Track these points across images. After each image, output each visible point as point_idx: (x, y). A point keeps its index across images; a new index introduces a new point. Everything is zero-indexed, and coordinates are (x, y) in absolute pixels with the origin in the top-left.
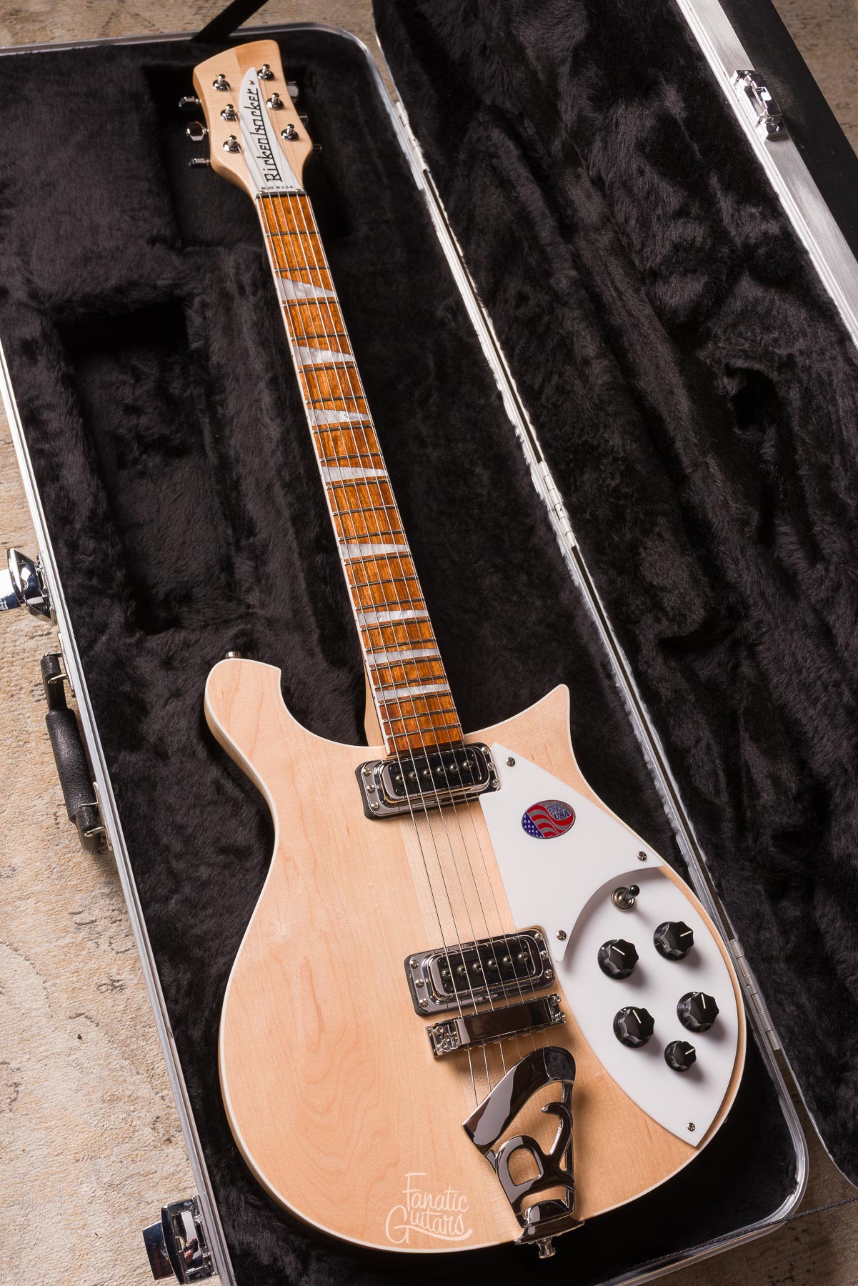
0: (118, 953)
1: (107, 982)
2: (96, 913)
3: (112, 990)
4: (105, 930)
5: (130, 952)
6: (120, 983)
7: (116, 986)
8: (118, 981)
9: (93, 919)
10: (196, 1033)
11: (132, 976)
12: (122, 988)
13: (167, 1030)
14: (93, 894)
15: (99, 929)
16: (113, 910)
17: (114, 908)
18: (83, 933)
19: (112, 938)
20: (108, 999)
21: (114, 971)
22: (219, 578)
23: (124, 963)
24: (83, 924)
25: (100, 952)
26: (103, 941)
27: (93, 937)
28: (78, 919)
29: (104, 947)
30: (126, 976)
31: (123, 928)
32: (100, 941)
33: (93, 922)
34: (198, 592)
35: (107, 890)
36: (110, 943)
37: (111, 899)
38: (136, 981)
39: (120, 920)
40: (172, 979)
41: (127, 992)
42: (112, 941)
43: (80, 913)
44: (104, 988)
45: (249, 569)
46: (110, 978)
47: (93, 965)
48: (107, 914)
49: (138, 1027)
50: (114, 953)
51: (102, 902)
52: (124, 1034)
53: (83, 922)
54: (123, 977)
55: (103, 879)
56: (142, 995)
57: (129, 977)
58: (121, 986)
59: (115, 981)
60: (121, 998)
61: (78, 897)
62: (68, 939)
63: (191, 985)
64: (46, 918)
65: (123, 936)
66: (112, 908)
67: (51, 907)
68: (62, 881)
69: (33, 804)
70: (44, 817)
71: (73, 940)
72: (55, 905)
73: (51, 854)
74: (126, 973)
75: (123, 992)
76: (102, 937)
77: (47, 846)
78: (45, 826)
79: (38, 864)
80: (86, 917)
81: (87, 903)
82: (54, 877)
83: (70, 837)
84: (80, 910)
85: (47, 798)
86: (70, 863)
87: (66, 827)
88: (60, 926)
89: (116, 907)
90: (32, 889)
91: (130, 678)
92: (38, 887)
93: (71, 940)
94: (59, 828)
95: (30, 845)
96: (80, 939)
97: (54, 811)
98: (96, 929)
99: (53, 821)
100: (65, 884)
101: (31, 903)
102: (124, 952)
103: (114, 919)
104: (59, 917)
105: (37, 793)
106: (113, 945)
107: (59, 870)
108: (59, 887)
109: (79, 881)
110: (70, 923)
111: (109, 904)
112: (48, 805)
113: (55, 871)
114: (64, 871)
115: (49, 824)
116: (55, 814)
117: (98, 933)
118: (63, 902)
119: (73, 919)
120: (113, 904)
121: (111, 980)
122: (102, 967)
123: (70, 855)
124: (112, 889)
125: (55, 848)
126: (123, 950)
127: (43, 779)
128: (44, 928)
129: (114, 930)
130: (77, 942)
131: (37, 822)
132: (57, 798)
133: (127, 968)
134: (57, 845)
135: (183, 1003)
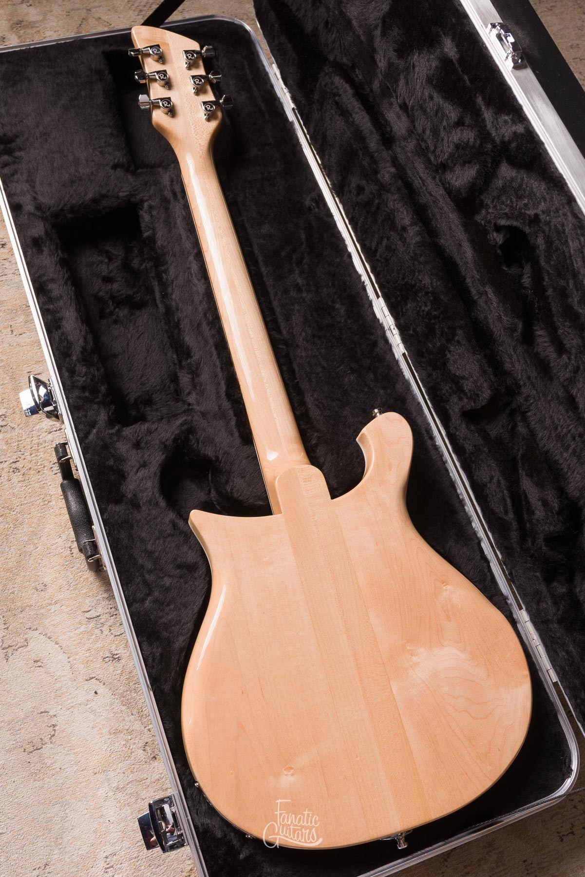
0: (115, 636)
1: (109, 655)
2: (100, 610)
3: (113, 661)
4: (106, 621)
5: (123, 635)
6: (118, 656)
7: (115, 658)
8: (117, 654)
9: (98, 614)
10: (167, 687)
11: (126, 651)
12: (119, 659)
13: (148, 686)
14: (97, 598)
15: (102, 621)
16: (111, 608)
17: (111, 606)
18: (92, 624)
19: (111, 626)
20: (111, 667)
21: (113, 648)
22: (169, 387)
23: (119, 643)
24: (91, 618)
25: (103, 636)
26: (105, 629)
27: (98, 626)
28: (88, 615)
29: (106, 632)
30: (121, 651)
31: (118, 620)
32: (104, 629)
33: (98, 616)
34: (156, 397)
35: (105, 596)
36: (110, 630)
37: (108, 601)
38: (128, 654)
39: (116, 615)
40: (149, 653)
41: (123, 661)
42: (111, 628)
43: (89, 611)
44: (107, 660)
45: (188, 380)
46: (111, 652)
47: (100, 644)
48: (107, 611)
49: (131, 684)
50: (113, 636)
51: (104, 603)
52: (122, 689)
53: (91, 617)
54: (119, 652)
55: (103, 589)
56: (132, 663)
57: (123, 652)
58: (119, 657)
59: (114, 655)
60: (119, 665)
61: (88, 600)
62: (82, 629)
63: (161, 656)
64: (68, 616)
65: (118, 625)
66: (110, 606)
67: (70, 609)
68: (77, 591)
69: (56, 541)
70: (63, 550)
71: (86, 629)
72: (73, 607)
73: (69, 573)
74: (121, 649)
75: (120, 661)
76: (104, 626)
77: (66, 569)
78: (64, 555)
79: (61, 581)
80: (93, 614)
81: (93, 604)
82: (71, 589)
83: (80, 562)
84: (89, 609)
85: (64, 537)
86: (81, 579)
87: (78, 555)
88: (77, 620)
89: (113, 606)
90: (58, 598)
91: (113, 456)
92: (62, 596)
93: (84, 630)
94: (73, 556)
95: (55, 569)
96: (90, 628)
97: (69, 545)
98: (100, 621)
99: (69, 552)
100: (78, 593)
101: (58, 605)
102: (119, 635)
103: (111, 614)
104: (75, 614)
105: (58, 534)
106: (112, 631)
107: (74, 584)
108: (74, 595)
109: (87, 590)
110: (82, 618)
111: (108, 604)
112: (65, 542)
113: (72, 584)
114: (77, 584)
115: (66, 554)
116: (70, 547)
117: (102, 624)
118: (78, 605)
119: (85, 615)
120: (110, 604)
121: (112, 654)
122: (106, 646)
123: (81, 574)
124: (110, 594)
125: (71, 570)
126: (119, 634)
127: (61, 525)
128: (67, 622)
129: (112, 621)
130: (89, 630)
131: (59, 554)
132: (71, 537)
133: (122, 646)
134: (72, 568)
135: (157, 668)
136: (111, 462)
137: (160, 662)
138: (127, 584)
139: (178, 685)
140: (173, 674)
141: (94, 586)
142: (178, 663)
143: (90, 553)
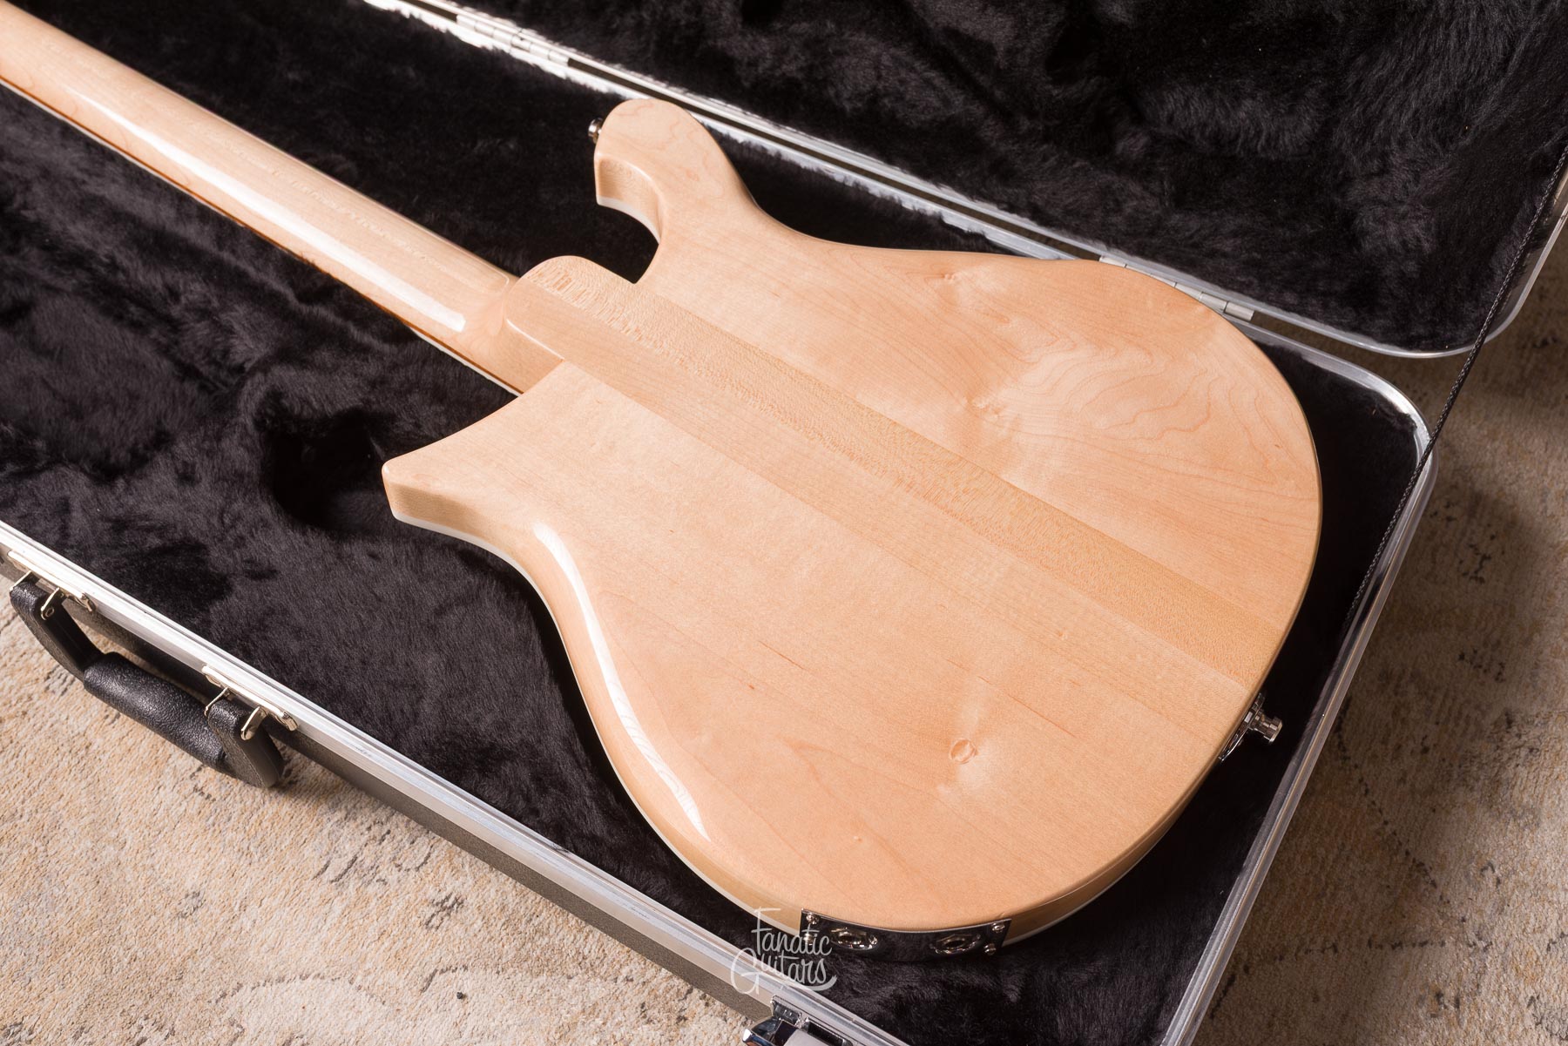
0: (418, 869)
1: (433, 910)
2: (348, 849)
3: (449, 914)
4: (377, 858)
5: (433, 856)
6: (452, 899)
7: (449, 906)
8: (447, 898)
9: (350, 857)
11: (460, 880)
12: (459, 903)
13: (555, 850)
14: (325, 832)
15: (368, 863)
16: (369, 829)
17: (367, 825)
18: (352, 884)
19: (394, 858)
20: (453, 927)
21: (431, 893)
22: (183, 393)
23: (436, 874)
24: (341, 876)
25: (393, 886)
26: (387, 871)
27: (369, 877)
28: (330, 874)
29: (394, 876)
30: (452, 886)
31: (399, 838)
32: (382, 875)
33: (353, 862)
34: (169, 425)
35: (340, 815)
36: (398, 866)
37: (355, 819)
38: (471, 882)
39: (389, 832)
40: (505, 794)
41: (471, 901)
42: (398, 862)
43: (326, 867)
44: (435, 921)
46: (432, 903)
47: (397, 906)
48: (364, 839)
49: (521, 928)
50: (413, 873)
51: (345, 831)
52: (509, 951)
53: (340, 872)
54: (449, 889)
55: (323, 808)
56: (493, 890)
57: (458, 883)
58: (456, 900)
59: (443, 902)
60: (469, 913)
61: (308, 851)
62: (338, 908)
63: (536, 779)
64: (288, 909)
65: (407, 846)
66: (363, 828)
67: (283, 893)
68: (272, 852)
69: (157, 801)
70: (185, 804)
71: (346, 903)
72: (286, 886)
73: (230, 835)
74: (449, 884)
75: (465, 904)
76: (381, 867)
77: (217, 832)
78: (195, 812)
79: (223, 860)
80: (339, 864)
81: (325, 848)
82: (256, 858)
83: (238, 798)
84: (325, 862)
85: (168, 781)
86: (265, 824)
87: (223, 791)
88: (314, 902)
89: (370, 822)
90: (241, 895)
92: (247, 885)
93: (343, 906)
94: (214, 800)
95: (193, 850)
96: (354, 893)
97: (191, 787)
98: (365, 866)
99: (199, 799)
100: (278, 853)
101: (254, 910)
102: (425, 862)
103: (379, 838)
104: (302, 894)
105: (151, 787)
106: (404, 866)
107: (257, 843)
108: (272, 862)
109: (293, 833)
110: (324, 888)
111: (357, 827)
112: (177, 788)
113: (252, 849)
114: (263, 839)
115: (196, 806)
116: (195, 789)
117: (372, 868)
118: (293, 874)
119: (325, 880)
120: (362, 823)
121: (437, 904)
122: (411, 900)
123: (255, 817)
124: (346, 807)
125: (230, 825)
126: (422, 860)
127: (145, 767)
128: (295, 923)
129: (389, 849)
130: (353, 900)
131: (181, 818)
132: (183, 771)
133: (446, 876)
134: (229, 819)
135: (546, 805)
136: (154, 541)
137: (543, 791)
138: (358, 711)
139: (613, 802)
140: (587, 792)
141: (300, 818)
142: (580, 766)
143: (233, 719)
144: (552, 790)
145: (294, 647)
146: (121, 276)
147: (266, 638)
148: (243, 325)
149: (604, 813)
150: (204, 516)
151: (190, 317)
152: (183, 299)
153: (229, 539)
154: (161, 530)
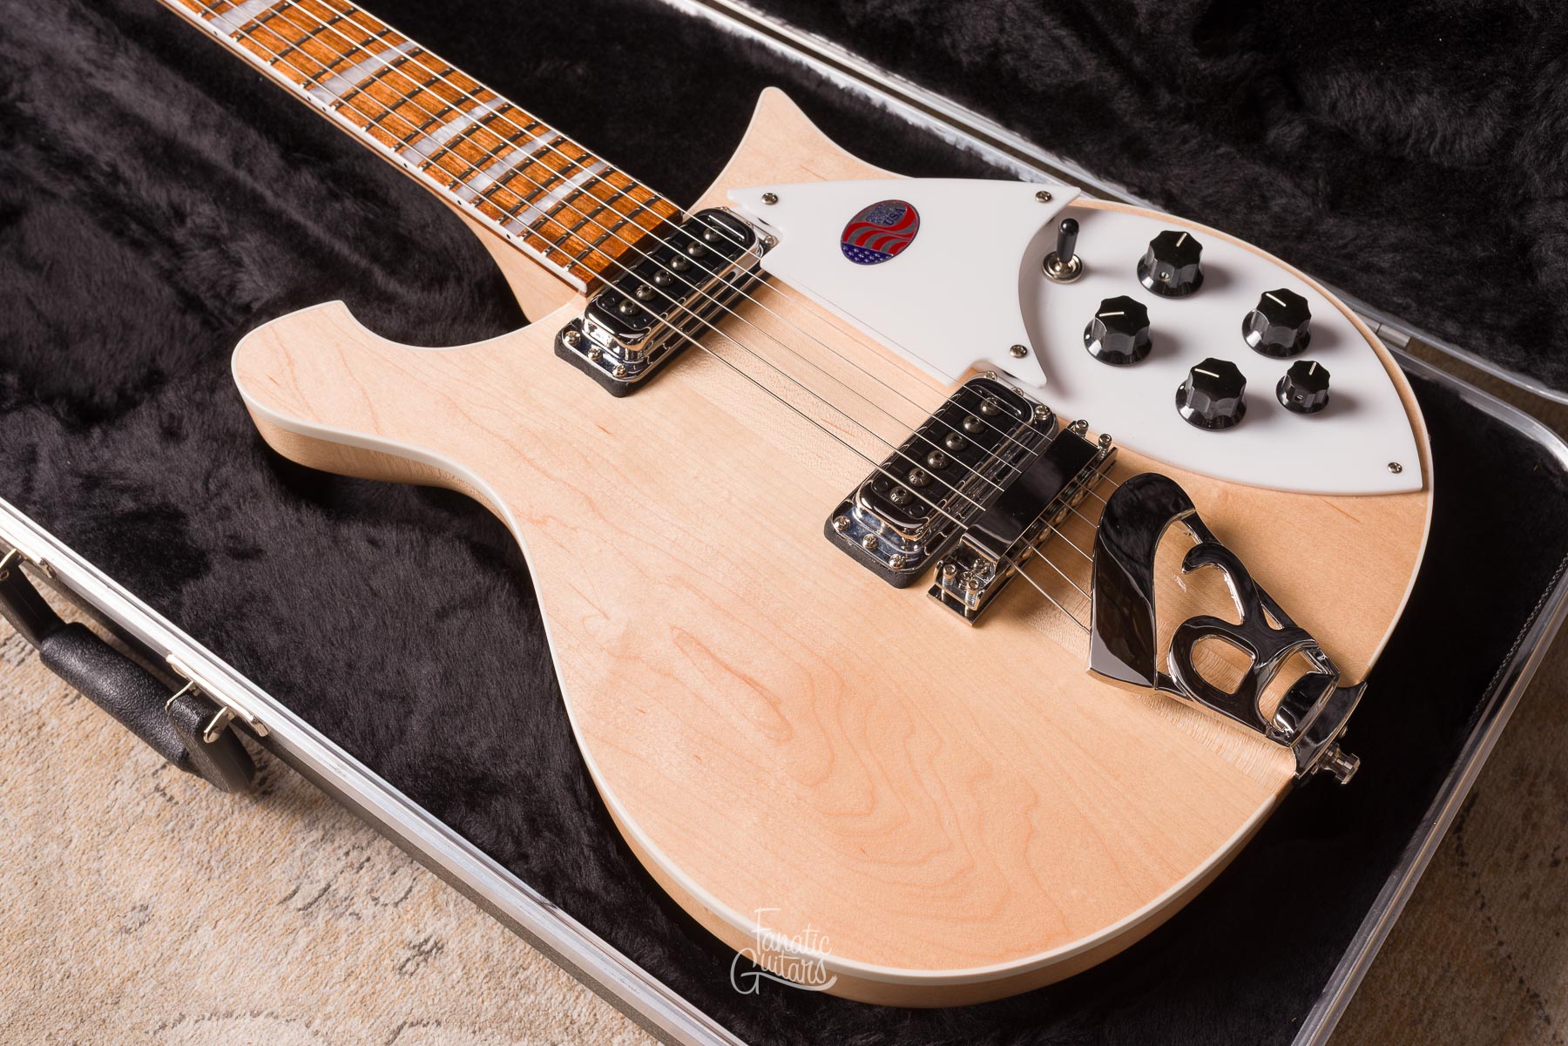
0: (396, 904)
1: (409, 954)
2: (322, 875)
3: (426, 960)
4: (353, 888)
5: (415, 890)
6: (431, 943)
7: (427, 951)
8: (426, 941)
9: (323, 885)
10: (592, 877)
11: (444, 920)
12: (439, 947)
13: (542, 904)
14: (298, 853)
15: (342, 893)
16: (347, 854)
17: (345, 850)
18: (322, 915)
19: (372, 890)
20: (429, 976)
21: (409, 933)
22: (184, 327)
23: (417, 911)
24: (311, 904)
25: (367, 922)
26: (362, 905)
27: (341, 909)
28: (298, 901)
29: (368, 910)
30: (433, 926)
31: (379, 867)
32: (356, 908)
33: (325, 890)
35: (316, 835)
36: (375, 899)
37: (333, 842)
38: (454, 923)
39: (368, 859)
40: (494, 833)
41: (452, 946)
42: (375, 895)
43: (295, 892)
44: (410, 967)
46: (409, 945)
47: (369, 946)
48: (340, 865)
50: (390, 908)
51: (319, 852)
53: (309, 900)
54: (429, 930)
55: (299, 824)
56: (478, 935)
57: (439, 924)
58: (436, 944)
59: (421, 945)
60: (449, 960)
61: (276, 872)
62: (303, 940)
63: (530, 820)
64: (245, 935)
65: (388, 877)
66: (341, 852)
67: (242, 916)
68: (235, 868)
69: (112, 797)
70: (143, 804)
71: (312, 935)
72: (247, 910)
73: (189, 845)
74: (430, 924)
75: (445, 950)
76: (355, 899)
77: (175, 840)
78: (153, 814)
79: (179, 872)
80: (309, 891)
81: (296, 871)
82: (216, 874)
83: (204, 803)
84: (294, 888)
85: (127, 776)
86: (231, 837)
87: (188, 793)
88: (277, 930)
89: (349, 846)
90: (194, 913)
91: (123, 490)
92: (202, 903)
93: (310, 938)
94: (177, 803)
95: (146, 857)
96: (322, 925)
97: (152, 786)
98: (338, 896)
99: (160, 800)
100: (242, 871)
101: (206, 933)
102: (405, 897)
103: (356, 865)
104: (264, 920)
105: (106, 781)
106: (382, 900)
107: (218, 858)
108: (234, 880)
109: (262, 851)
110: (290, 915)
111: (334, 850)
112: (137, 785)
113: (213, 863)
114: (227, 854)
115: (156, 808)
116: (157, 789)
117: (346, 899)
118: (256, 896)
119: (292, 907)
120: (340, 847)
121: (414, 947)
122: (386, 940)
123: (221, 827)
124: (324, 826)
125: (191, 833)
126: (402, 895)
127: (103, 757)
128: (252, 952)
129: (367, 879)
130: (321, 933)
131: (137, 819)
132: (145, 766)
133: (427, 915)
134: (192, 827)
135: (537, 852)
136: (127, 504)
137: (536, 833)
138: (338, 724)
139: (613, 855)
140: (586, 839)
141: (271, 834)
142: (580, 809)
143: (196, 719)
144: (546, 834)
145: (273, 641)
146: (121, 189)
147: (241, 629)
148: (254, 258)
149: (602, 865)
150: (187, 480)
151: (195, 243)
152: (189, 223)
153: (213, 508)
154: (137, 492)
